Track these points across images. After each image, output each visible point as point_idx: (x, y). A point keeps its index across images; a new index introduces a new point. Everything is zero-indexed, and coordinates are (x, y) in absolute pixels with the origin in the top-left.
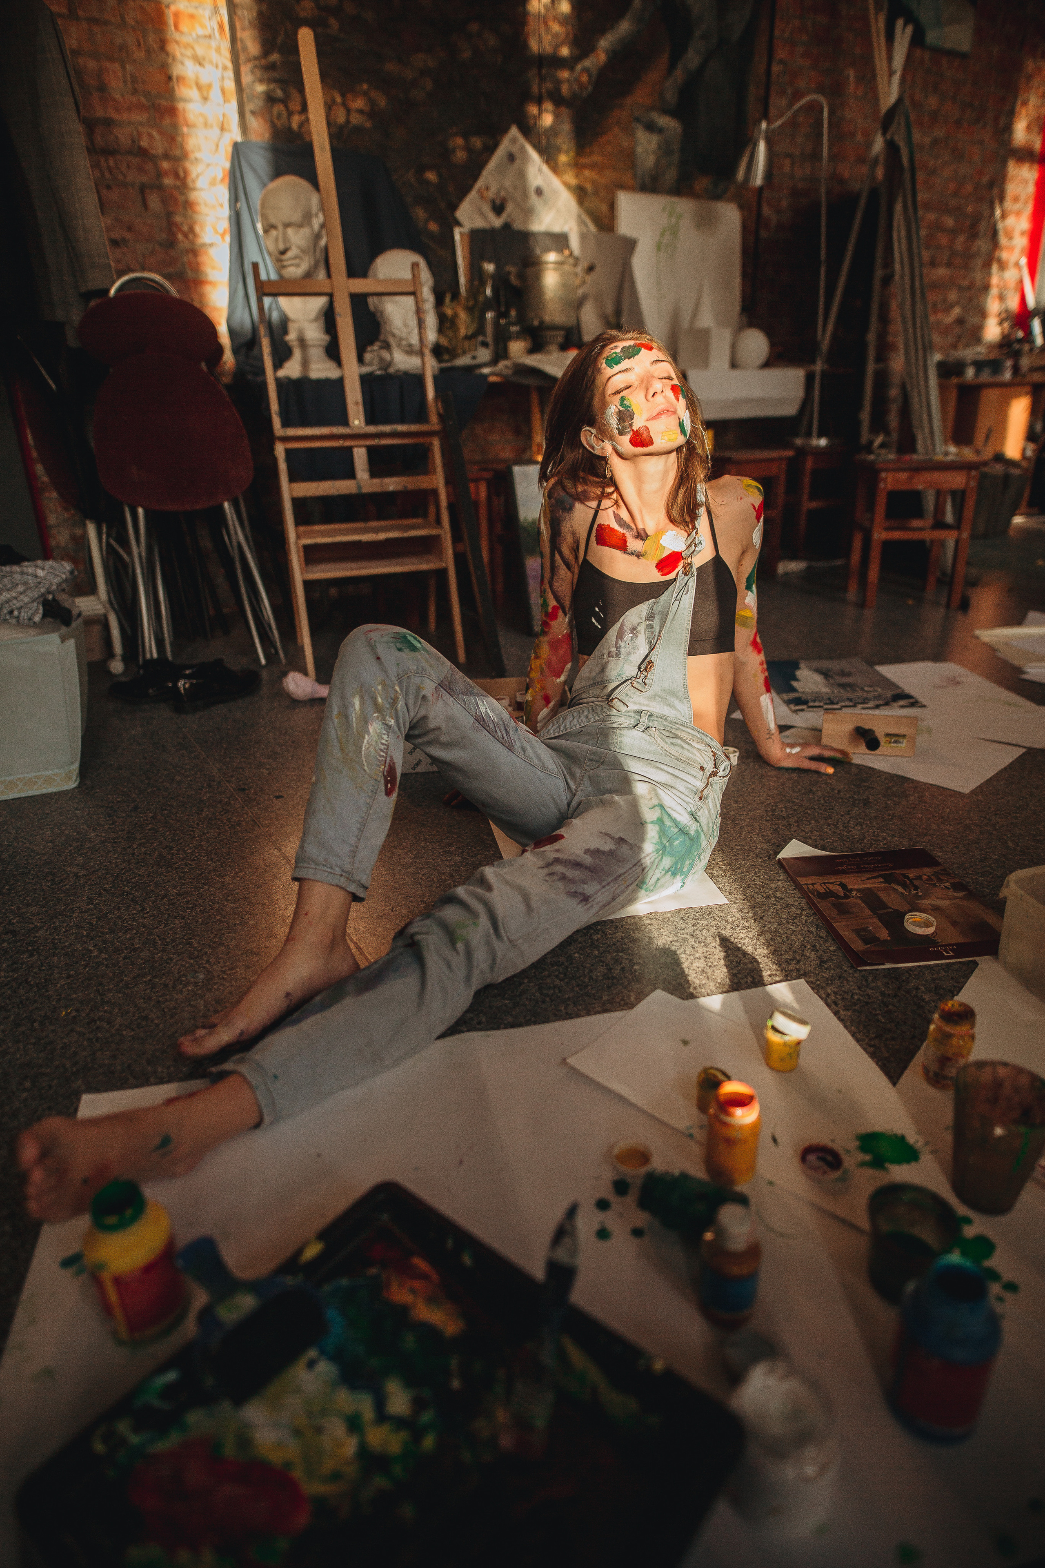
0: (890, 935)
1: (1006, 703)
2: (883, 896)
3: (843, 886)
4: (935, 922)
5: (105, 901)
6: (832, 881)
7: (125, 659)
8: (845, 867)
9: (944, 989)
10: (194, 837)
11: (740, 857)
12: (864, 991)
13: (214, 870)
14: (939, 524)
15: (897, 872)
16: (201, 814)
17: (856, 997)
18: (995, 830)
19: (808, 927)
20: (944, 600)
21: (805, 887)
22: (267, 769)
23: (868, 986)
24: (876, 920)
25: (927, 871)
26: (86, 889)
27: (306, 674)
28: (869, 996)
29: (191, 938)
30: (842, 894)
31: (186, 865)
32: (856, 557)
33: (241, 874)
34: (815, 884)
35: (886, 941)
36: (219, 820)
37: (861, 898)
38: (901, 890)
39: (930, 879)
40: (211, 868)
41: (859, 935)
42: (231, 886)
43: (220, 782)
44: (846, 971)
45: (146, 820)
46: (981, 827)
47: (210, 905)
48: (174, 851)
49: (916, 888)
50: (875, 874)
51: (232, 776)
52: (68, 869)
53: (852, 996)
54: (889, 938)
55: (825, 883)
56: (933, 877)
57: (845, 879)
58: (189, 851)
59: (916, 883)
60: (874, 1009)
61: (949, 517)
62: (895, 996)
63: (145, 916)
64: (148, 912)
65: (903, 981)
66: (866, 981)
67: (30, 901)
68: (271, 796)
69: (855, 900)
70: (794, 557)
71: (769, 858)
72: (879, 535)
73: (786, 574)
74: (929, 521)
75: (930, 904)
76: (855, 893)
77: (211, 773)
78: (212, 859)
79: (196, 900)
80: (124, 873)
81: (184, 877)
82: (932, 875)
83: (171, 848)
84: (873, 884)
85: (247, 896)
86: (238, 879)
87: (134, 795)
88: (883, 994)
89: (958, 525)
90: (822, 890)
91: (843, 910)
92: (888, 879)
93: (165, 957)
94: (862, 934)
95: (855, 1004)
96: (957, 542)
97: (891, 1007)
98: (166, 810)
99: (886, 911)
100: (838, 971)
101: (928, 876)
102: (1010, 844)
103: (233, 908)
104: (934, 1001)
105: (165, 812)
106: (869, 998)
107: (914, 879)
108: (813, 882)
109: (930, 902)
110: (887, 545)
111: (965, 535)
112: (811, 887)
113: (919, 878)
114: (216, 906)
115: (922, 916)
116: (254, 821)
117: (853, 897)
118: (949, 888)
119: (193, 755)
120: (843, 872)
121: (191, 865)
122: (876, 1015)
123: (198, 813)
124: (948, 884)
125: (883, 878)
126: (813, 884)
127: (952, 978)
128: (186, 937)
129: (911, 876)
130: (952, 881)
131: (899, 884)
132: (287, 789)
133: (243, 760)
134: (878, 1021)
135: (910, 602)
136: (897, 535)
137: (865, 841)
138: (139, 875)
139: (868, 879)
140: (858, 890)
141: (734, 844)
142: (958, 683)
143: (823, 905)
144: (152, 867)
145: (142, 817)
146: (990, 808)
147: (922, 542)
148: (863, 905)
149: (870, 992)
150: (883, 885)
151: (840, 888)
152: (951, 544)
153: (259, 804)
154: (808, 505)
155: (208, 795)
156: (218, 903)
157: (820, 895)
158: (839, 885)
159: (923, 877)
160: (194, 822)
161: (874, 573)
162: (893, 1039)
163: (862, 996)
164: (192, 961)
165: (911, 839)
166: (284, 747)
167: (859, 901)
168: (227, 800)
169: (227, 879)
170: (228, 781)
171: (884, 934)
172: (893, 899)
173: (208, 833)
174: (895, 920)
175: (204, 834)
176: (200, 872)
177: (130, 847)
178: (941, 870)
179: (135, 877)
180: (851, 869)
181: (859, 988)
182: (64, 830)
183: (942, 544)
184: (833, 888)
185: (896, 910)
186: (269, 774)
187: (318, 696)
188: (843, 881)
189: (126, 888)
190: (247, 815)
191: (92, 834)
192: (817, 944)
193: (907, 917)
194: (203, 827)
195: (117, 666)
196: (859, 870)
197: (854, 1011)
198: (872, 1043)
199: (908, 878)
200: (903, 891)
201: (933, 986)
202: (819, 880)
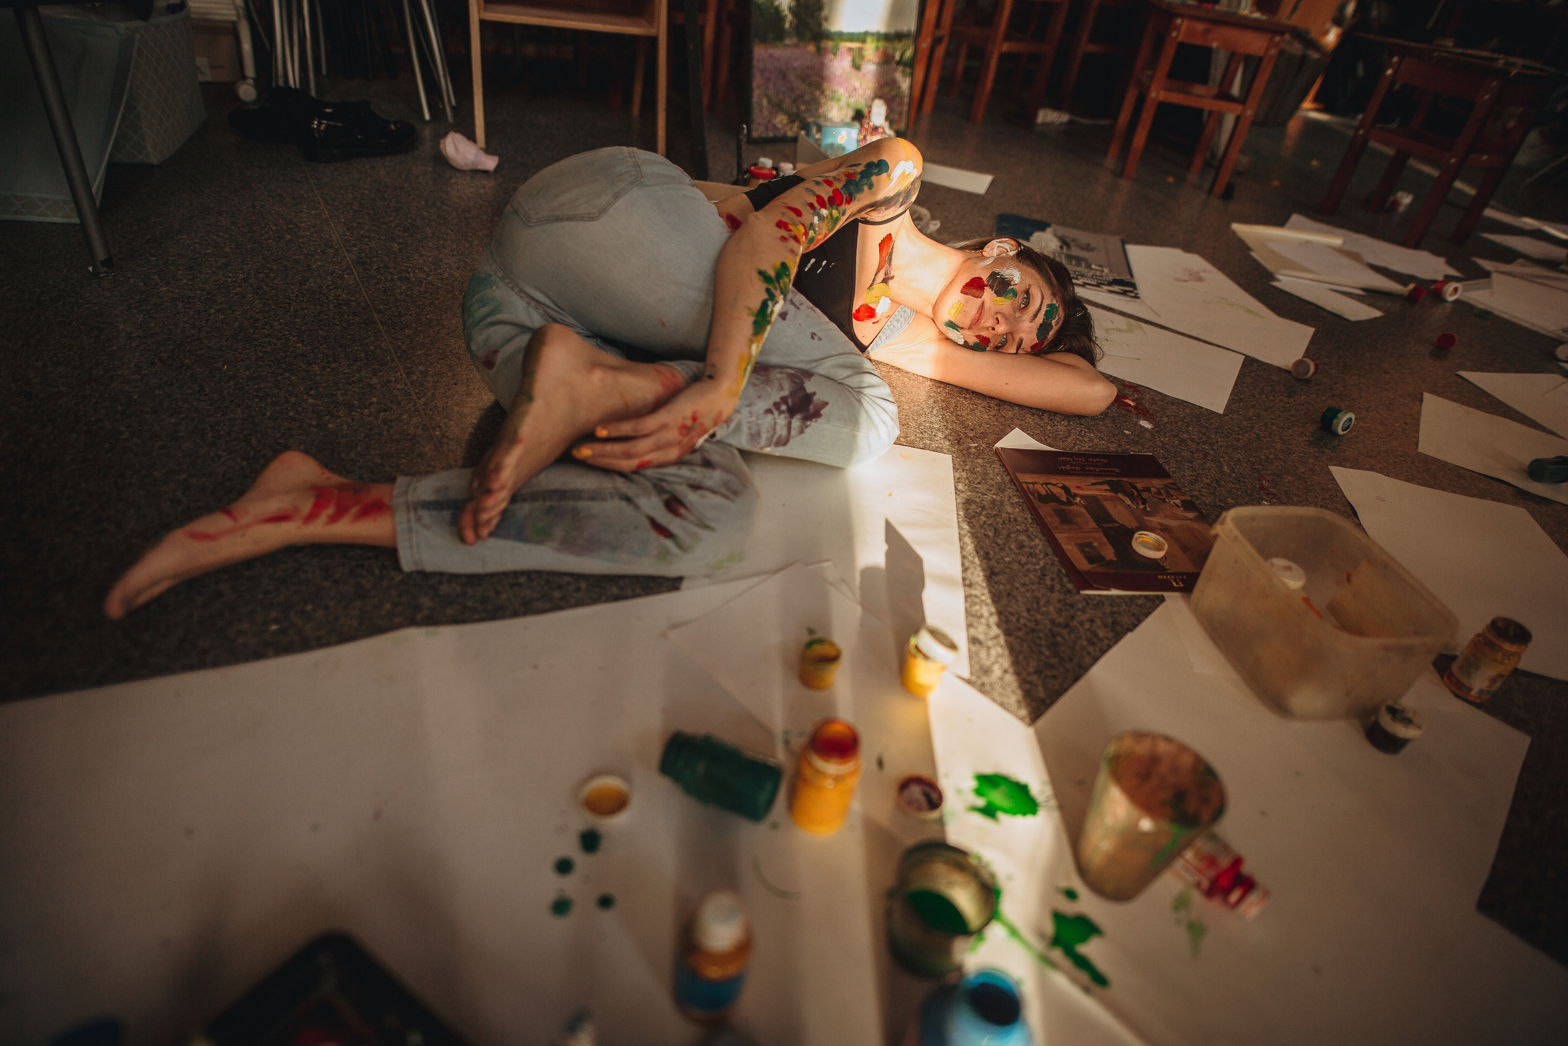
0: (1116, 554)
1: (1249, 311)
2: (1109, 507)
3: (1065, 488)
4: (1166, 547)
5: (156, 373)
6: (1055, 483)
7: (258, 83)
8: (1068, 467)
9: (1122, 626)
10: (289, 311)
11: (926, 435)
12: (1033, 616)
13: (302, 355)
14: (1224, 95)
15: (1125, 479)
16: (305, 285)
17: (1022, 621)
18: (1213, 450)
19: (985, 530)
20: (1207, 185)
21: (1025, 485)
22: (400, 244)
23: (1038, 610)
24: (1101, 535)
25: (1157, 483)
26: (137, 354)
27: (471, 137)
28: (1037, 622)
29: (250, 435)
30: (1065, 500)
31: (269, 343)
32: (1124, 117)
33: (334, 365)
34: (1036, 483)
35: (1111, 561)
36: (324, 295)
37: (1084, 506)
38: (1128, 502)
39: (1159, 493)
40: (300, 351)
41: (1082, 551)
42: (318, 378)
43: (337, 250)
44: (1017, 588)
45: (235, 281)
46: (1198, 444)
47: (286, 397)
48: (259, 325)
49: (1144, 502)
50: (1101, 479)
51: (355, 245)
52: (121, 327)
53: (1018, 621)
54: (1115, 559)
55: (1046, 484)
56: (1162, 491)
57: (1072, 482)
58: (278, 327)
59: (1145, 495)
60: (1040, 639)
61: (1236, 90)
62: (1067, 626)
63: (201, 398)
64: (206, 395)
65: (1079, 610)
66: (1038, 603)
67: (62, 359)
68: (396, 277)
69: (1078, 508)
70: (1057, 107)
71: (959, 442)
72: (1157, 94)
73: (1044, 124)
74: (1213, 88)
75: (1159, 523)
76: (1078, 499)
77: (331, 237)
78: (303, 342)
79: (269, 388)
80: (190, 342)
81: (262, 357)
82: (1162, 488)
83: (256, 321)
84: (1100, 491)
85: (334, 393)
86: (329, 370)
87: (228, 249)
88: (1052, 621)
89: (1242, 100)
90: (1043, 492)
91: (1066, 519)
92: (1115, 488)
93: (212, 454)
94: (1087, 550)
95: (1019, 629)
96: (1238, 119)
97: (1059, 639)
98: (263, 273)
99: (1110, 525)
100: (1008, 586)
101: (1157, 489)
102: (1226, 468)
103: (313, 405)
104: (1108, 639)
105: (261, 276)
106: (1037, 625)
107: (1141, 490)
108: (1035, 480)
109: (1158, 521)
110: (1162, 106)
111: (1249, 113)
112: (1031, 486)
113: (1148, 490)
114: (293, 400)
115: (1151, 537)
116: (367, 302)
117: (1076, 504)
118: (1179, 507)
119: (313, 212)
120: (1067, 473)
121: (275, 344)
122: (1040, 646)
123: (301, 283)
124: (1178, 502)
125: (1109, 485)
126: (1033, 483)
127: (1133, 615)
128: (245, 433)
129: (1139, 486)
130: (1182, 498)
131: (1126, 494)
132: (417, 271)
133: (374, 228)
134: (1041, 653)
135: (1171, 179)
136: (1176, 98)
137: (1069, 439)
138: (208, 347)
139: (1093, 484)
140: (1083, 497)
141: (923, 420)
142: (1200, 279)
143: (1045, 510)
144: (227, 341)
145: (231, 277)
146: (1212, 423)
147: (1199, 111)
148: (1087, 515)
149: (1039, 617)
150: (1109, 494)
151: (1062, 491)
152: (1229, 121)
153: (378, 283)
154: (1086, 47)
155: (319, 263)
156: (296, 396)
157: (1040, 498)
158: (1061, 488)
159: (1152, 489)
160: (293, 293)
161: (1140, 139)
162: (1054, 677)
163: (1030, 621)
164: (245, 463)
165: (1120, 446)
166: (426, 221)
167: (1083, 510)
168: (341, 272)
169: (316, 368)
170: (347, 250)
171: (1109, 553)
172: (1120, 511)
173: (306, 309)
174: (1121, 537)
175: (302, 309)
176: (284, 355)
177: (206, 311)
178: (1171, 483)
179: (202, 349)
180: (1075, 470)
181: (1028, 611)
182: (130, 278)
183: (1220, 118)
184: (1057, 491)
185: (1122, 526)
186: (400, 250)
187: (480, 167)
188: (1067, 483)
189: (187, 361)
190: (360, 294)
191: (163, 289)
192: (991, 552)
193: (1136, 535)
194: (303, 301)
195: (247, 92)
196: (1084, 473)
197: (1017, 637)
198: (1029, 678)
199: (1135, 488)
200: (1131, 504)
201: (1110, 620)
202: (1042, 479)
